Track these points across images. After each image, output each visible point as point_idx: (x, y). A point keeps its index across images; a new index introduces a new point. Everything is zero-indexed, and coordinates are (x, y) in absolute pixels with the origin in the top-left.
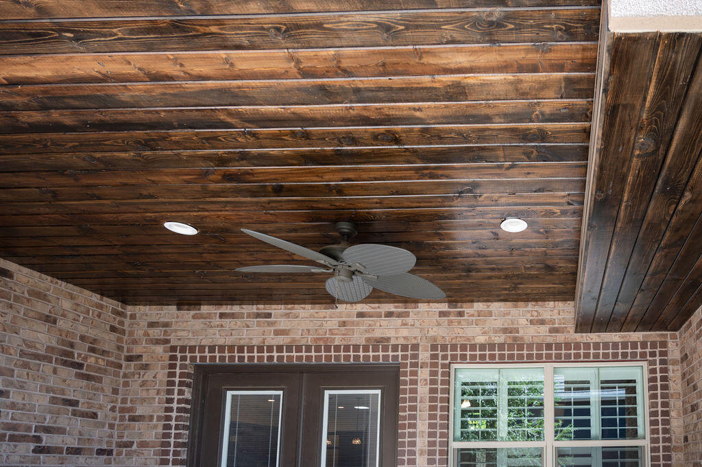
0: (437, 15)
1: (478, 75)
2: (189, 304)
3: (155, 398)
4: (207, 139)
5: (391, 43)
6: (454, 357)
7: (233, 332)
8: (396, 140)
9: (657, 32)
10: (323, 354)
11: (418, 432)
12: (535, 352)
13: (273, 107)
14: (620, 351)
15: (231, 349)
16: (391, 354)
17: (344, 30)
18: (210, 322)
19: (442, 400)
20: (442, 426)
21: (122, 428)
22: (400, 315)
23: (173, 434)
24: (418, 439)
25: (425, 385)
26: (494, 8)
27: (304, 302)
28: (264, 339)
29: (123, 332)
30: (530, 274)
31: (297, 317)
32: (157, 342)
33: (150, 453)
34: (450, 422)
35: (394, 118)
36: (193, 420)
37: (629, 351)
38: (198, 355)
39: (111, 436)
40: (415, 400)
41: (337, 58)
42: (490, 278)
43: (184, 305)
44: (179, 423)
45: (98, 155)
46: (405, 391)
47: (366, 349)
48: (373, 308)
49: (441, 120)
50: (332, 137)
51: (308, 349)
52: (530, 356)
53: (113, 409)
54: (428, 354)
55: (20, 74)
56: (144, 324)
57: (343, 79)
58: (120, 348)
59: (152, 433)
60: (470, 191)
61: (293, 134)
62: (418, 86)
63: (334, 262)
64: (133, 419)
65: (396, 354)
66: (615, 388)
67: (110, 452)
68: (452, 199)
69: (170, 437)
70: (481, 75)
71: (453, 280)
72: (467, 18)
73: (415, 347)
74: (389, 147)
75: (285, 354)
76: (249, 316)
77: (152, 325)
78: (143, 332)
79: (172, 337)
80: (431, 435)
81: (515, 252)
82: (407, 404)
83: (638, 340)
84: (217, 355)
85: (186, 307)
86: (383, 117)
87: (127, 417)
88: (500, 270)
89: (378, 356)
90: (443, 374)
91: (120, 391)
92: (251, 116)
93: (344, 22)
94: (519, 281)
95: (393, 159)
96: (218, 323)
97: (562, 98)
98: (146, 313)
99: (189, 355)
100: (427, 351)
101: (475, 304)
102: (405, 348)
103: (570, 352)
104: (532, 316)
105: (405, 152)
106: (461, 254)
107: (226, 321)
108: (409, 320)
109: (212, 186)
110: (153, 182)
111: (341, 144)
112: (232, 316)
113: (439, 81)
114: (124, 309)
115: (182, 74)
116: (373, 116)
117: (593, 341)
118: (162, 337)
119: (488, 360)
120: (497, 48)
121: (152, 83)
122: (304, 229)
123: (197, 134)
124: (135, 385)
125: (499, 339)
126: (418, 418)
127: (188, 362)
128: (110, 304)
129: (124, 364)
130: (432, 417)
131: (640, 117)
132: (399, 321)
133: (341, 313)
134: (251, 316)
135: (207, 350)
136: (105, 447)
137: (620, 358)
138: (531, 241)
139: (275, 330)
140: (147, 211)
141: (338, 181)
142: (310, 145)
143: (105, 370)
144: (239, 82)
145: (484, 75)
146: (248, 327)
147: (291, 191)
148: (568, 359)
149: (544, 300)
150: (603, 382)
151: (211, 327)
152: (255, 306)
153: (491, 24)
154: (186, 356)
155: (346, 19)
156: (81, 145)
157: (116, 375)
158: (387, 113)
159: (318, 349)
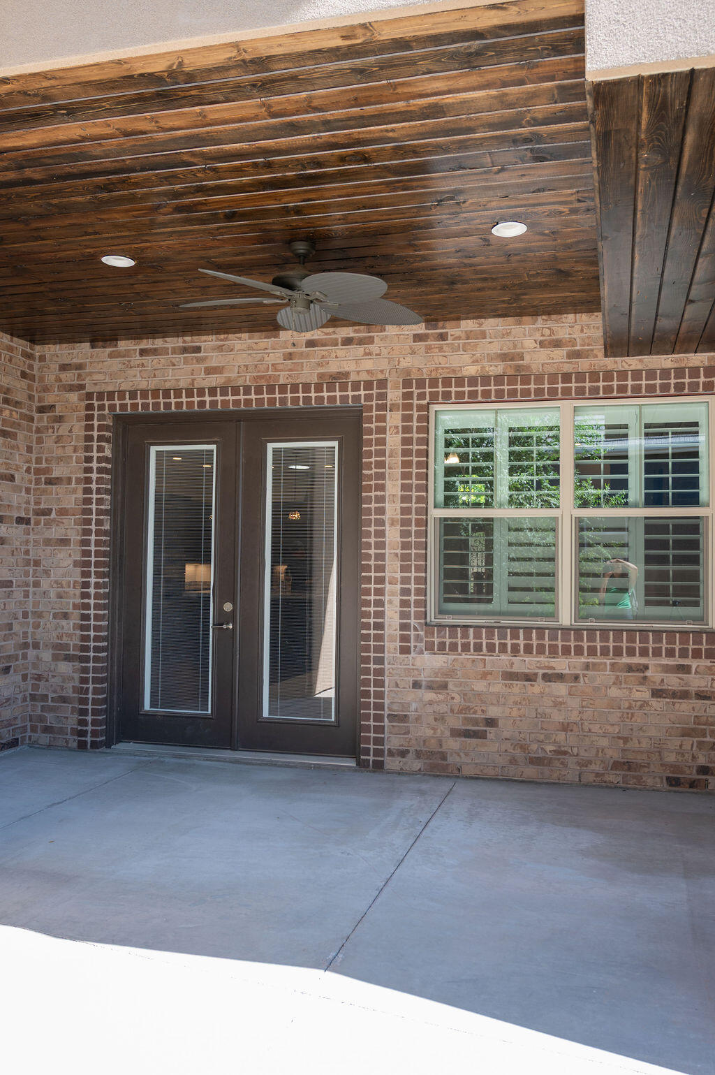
0: (411, 55)
1: (458, 95)
2: (106, 341)
3: (72, 457)
4: (166, 178)
5: (365, 81)
6: (434, 396)
7: (157, 372)
8: (365, 158)
9: (639, 76)
10: (266, 396)
11: (387, 496)
12: (546, 386)
13: (238, 144)
14: (673, 381)
15: (155, 393)
16: (351, 393)
17: (318, 78)
18: (129, 361)
19: (419, 453)
20: (419, 488)
21: (38, 492)
22: (361, 342)
23: (94, 499)
24: (387, 505)
25: (396, 433)
26: (473, 42)
27: (239, 330)
28: (193, 380)
29: (32, 378)
30: (537, 282)
31: (232, 350)
32: (71, 388)
33: (70, 521)
34: (429, 483)
35: (365, 141)
36: (114, 482)
37: (687, 380)
38: (117, 402)
39: (28, 502)
40: (383, 453)
41: (309, 99)
42: (479, 290)
43: (98, 341)
44: (100, 486)
45: (56, 201)
46: (369, 443)
47: (319, 388)
48: (327, 334)
49: (416, 137)
50: (296, 163)
51: (247, 390)
52: (539, 392)
53: (28, 470)
54: (400, 392)
55: (9, 145)
56: (54, 367)
57: (312, 115)
58: (31, 398)
59: (71, 498)
60: (452, 198)
61: (255, 165)
62: (392, 111)
63: (289, 292)
64: (50, 482)
65: (357, 393)
66: (667, 434)
67: (28, 521)
68: (430, 208)
69: (91, 503)
70: (461, 94)
71: (432, 295)
72: (444, 53)
73: (383, 384)
74: (357, 166)
75: (219, 398)
76: (174, 351)
77: (64, 367)
78: (55, 376)
79: (87, 382)
80: (405, 499)
81: (513, 259)
82: (373, 460)
83: (701, 365)
84: (139, 401)
85: (101, 343)
86: (352, 141)
87: (43, 480)
88: (493, 279)
89: (335, 397)
90: (420, 419)
91: (33, 448)
92: (215, 155)
93: (318, 72)
94: (522, 291)
95: (362, 177)
96: (138, 362)
97: (556, 103)
98: (57, 353)
99: (106, 403)
100: (398, 388)
101: (463, 323)
102: (368, 386)
103: (598, 384)
104: (543, 335)
105: (375, 169)
106: (443, 265)
107: (147, 360)
108: (374, 348)
109: (161, 218)
110: (102, 220)
111: (304, 168)
112: (155, 352)
113: (414, 105)
114: (33, 350)
115: (156, 129)
116: (341, 141)
117: (633, 368)
118: (76, 382)
119: (480, 399)
120: (477, 72)
121: (126, 138)
122: (252, 252)
123: (157, 175)
124: (49, 442)
125: (496, 369)
126: (387, 476)
127: (106, 412)
128: (20, 344)
129: (36, 415)
130: (406, 476)
131: (638, 137)
132: (360, 350)
133: (286, 342)
134: (177, 351)
135: (127, 396)
136: (23, 515)
137: (672, 391)
138: (533, 244)
139: (205, 368)
140: (87, 247)
141: (297, 202)
142: (271, 173)
143: (19, 425)
144: (208, 129)
145: (464, 94)
146: (174, 365)
147: (244, 216)
148: (594, 394)
149: (560, 313)
150: (647, 426)
151: (131, 367)
152: (180, 339)
153: (470, 54)
154: (104, 405)
155: (321, 70)
156: (42, 195)
157: (30, 430)
158: (357, 137)
159: (259, 390)
